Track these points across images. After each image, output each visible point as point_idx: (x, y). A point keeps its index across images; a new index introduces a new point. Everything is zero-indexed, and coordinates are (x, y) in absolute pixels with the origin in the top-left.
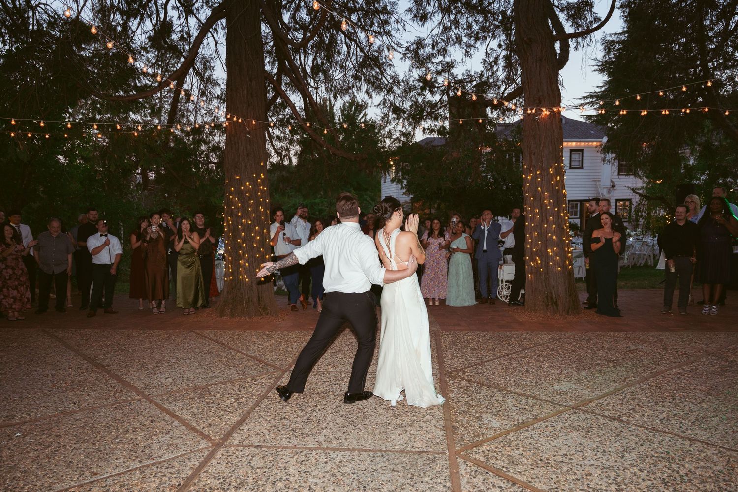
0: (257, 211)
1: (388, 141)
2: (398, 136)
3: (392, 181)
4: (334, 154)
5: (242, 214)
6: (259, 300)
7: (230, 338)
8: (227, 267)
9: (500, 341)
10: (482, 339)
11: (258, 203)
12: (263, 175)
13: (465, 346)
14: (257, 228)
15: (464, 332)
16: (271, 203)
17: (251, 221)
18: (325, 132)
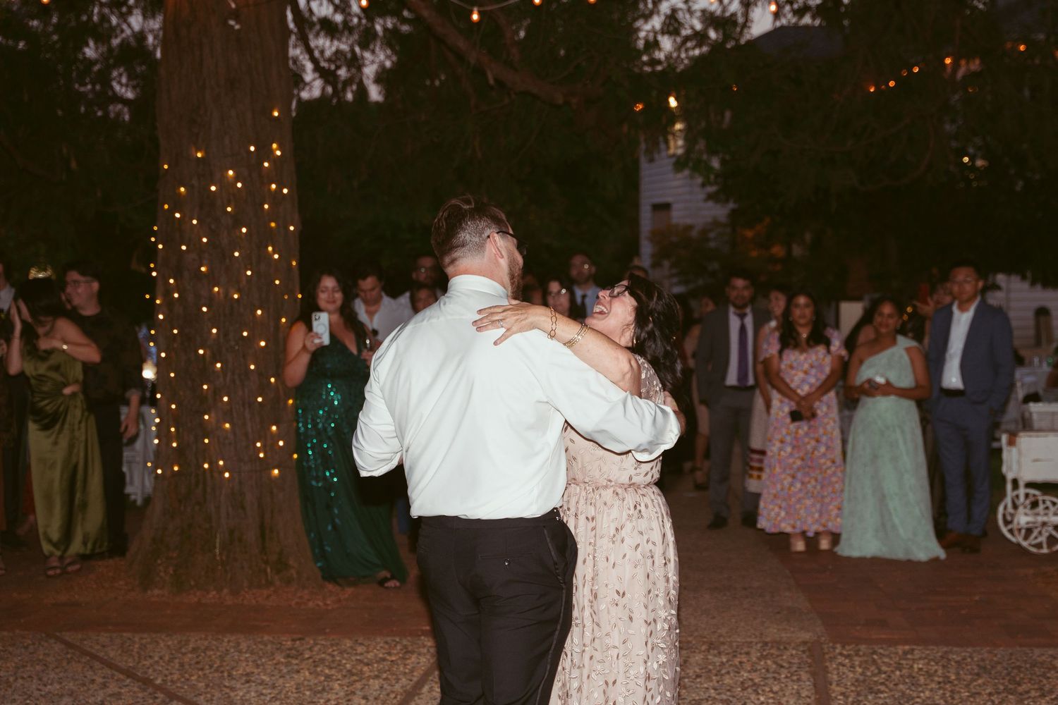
0: (257, 258)
1: (667, 43)
2: (698, 26)
3: (680, 164)
4: (500, 83)
5: (210, 269)
6: (263, 536)
7: (171, 660)
8: (162, 432)
9: (1012, 681)
10: (957, 674)
11: (262, 236)
12: (280, 148)
13: (903, 694)
14: (259, 312)
15: (900, 649)
16: (303, 235)
17: (239, 291)
18: (475, 17)
